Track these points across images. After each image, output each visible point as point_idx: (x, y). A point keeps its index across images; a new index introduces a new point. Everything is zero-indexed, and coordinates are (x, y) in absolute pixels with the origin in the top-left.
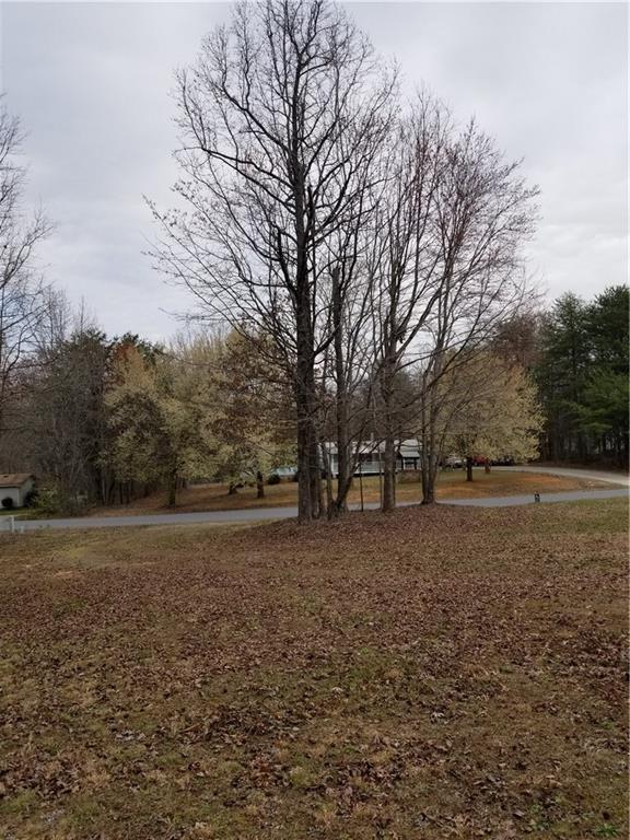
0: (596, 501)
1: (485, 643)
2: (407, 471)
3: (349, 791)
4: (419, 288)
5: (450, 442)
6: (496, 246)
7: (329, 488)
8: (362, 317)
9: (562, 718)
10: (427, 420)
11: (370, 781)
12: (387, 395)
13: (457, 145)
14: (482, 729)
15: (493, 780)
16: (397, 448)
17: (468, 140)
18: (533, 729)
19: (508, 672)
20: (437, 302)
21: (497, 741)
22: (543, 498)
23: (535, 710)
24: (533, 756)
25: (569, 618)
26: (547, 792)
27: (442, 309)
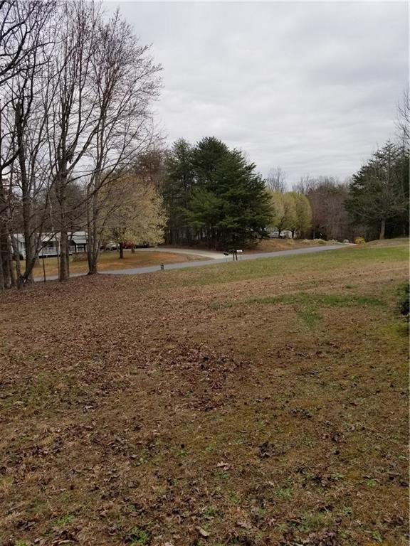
0: (196, 268)
1: (122, 358)
2: (79, 253)
3: (24, 466)
4: (82, 125)
5: (107, 233)
6: (135, 101)
7: (18, 267)
8: (39, 142)
9: (164, 396)
10: (91, 218)
11: (39, 457)
12: (61, 200)
13: (107, 26)
14: (116, 411)
15: (120, 440)
16: (69, 237)
17: (115, 24)
18: (147, 405)
19: (135, 374)
20: (95, 136)
21: (125, 416)
22: (166, 267)
23: (149, 393)
24: (145, 422)
25: (174, 337)
26: (151, 440)
27: (100, 141)
